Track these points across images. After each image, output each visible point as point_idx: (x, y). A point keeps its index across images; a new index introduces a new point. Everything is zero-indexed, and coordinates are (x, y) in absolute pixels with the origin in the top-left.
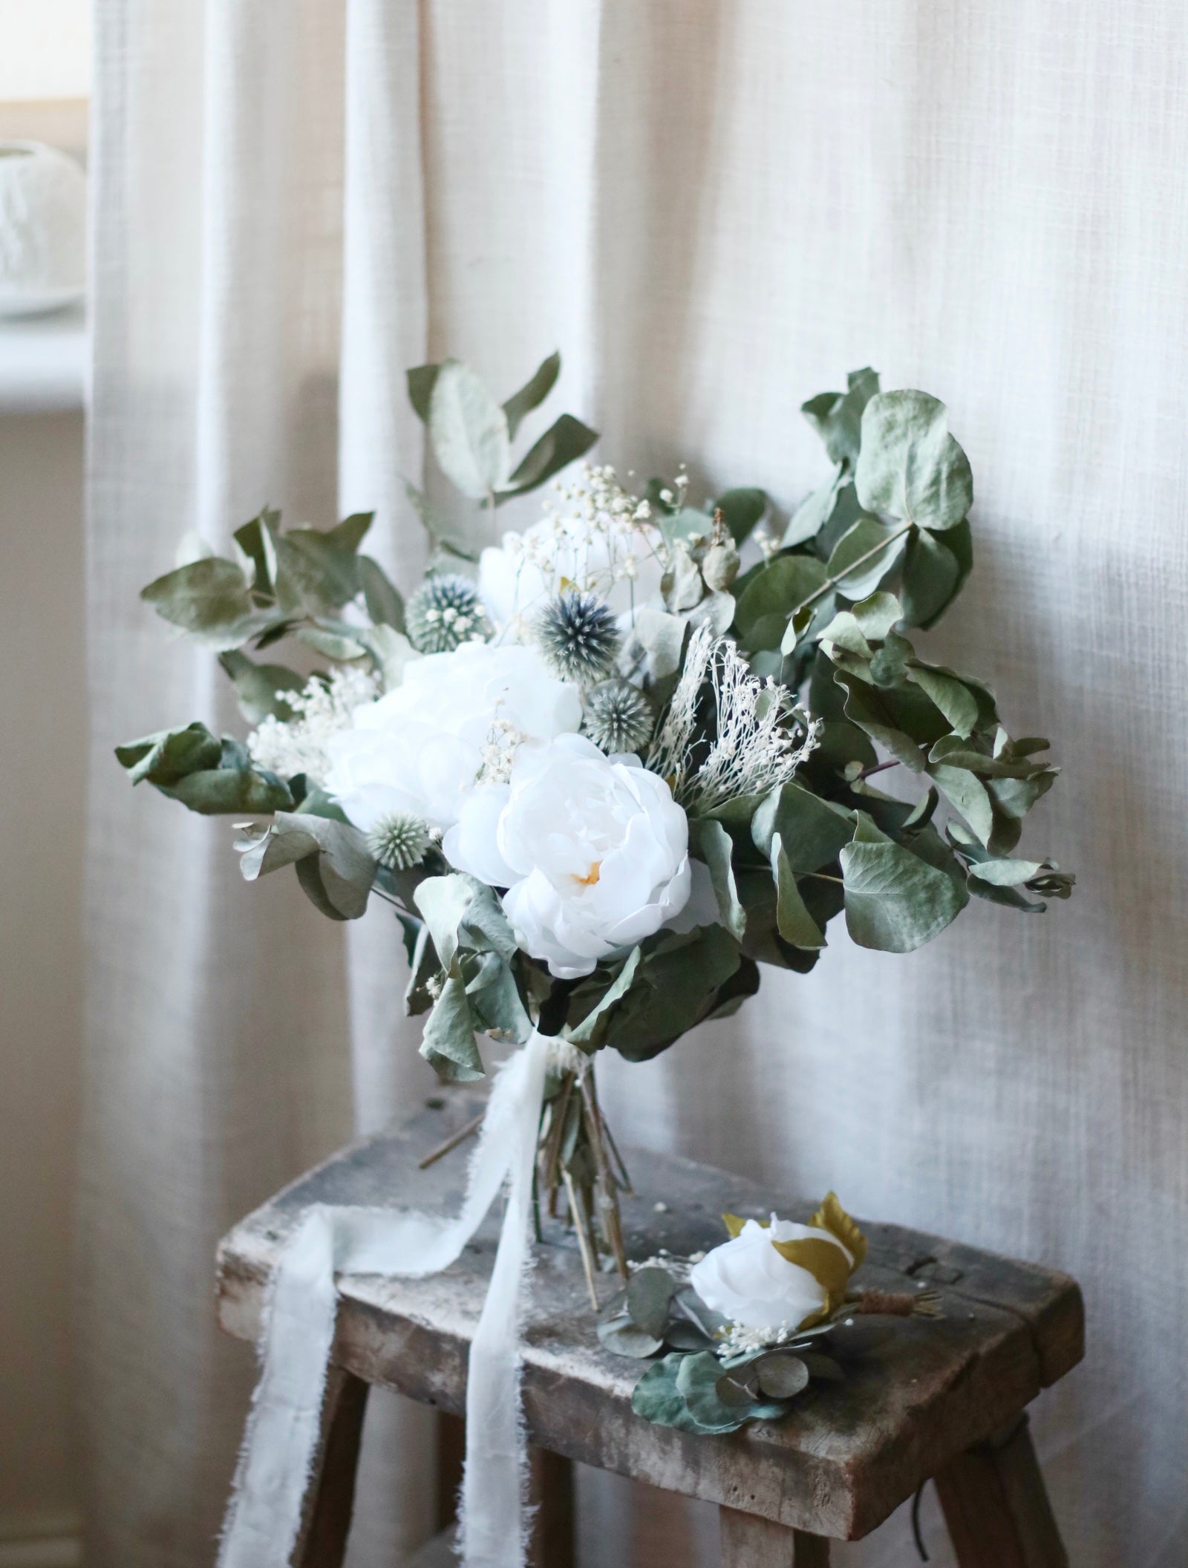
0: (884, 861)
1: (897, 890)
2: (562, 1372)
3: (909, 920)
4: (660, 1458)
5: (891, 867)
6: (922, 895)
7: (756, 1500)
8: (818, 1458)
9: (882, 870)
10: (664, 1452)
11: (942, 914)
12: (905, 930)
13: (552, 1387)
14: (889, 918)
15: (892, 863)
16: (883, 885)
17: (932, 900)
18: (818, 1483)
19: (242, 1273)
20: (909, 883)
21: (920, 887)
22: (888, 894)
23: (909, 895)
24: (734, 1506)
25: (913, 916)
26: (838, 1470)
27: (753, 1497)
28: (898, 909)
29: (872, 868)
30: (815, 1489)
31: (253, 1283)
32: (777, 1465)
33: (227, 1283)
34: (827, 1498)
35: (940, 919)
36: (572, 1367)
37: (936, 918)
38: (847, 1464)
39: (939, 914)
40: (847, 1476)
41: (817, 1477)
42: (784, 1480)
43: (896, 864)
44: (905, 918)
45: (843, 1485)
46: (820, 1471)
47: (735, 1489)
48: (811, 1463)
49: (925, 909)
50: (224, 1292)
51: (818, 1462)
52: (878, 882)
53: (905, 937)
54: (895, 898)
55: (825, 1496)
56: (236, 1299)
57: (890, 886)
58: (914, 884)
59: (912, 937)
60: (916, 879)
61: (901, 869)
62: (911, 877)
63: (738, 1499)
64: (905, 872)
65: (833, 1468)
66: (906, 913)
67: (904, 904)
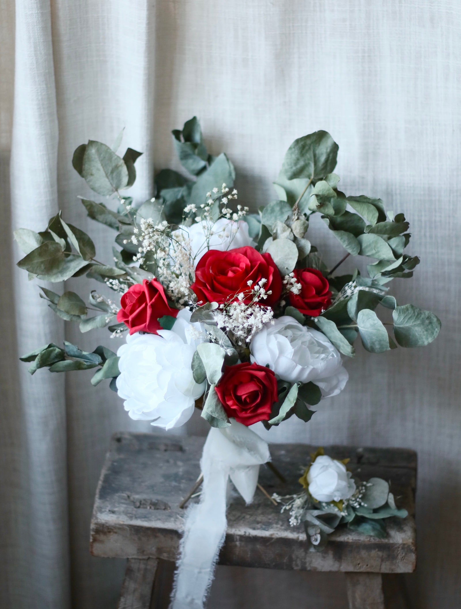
0: (410, 311)
1: (418, 322)
2: (273, 537)
3: (425, 333)
4: (322, 560)
5: (413, 313)
6: (427, 322)
7: (369, 566)
8: (399, 544)
9: (410, 315)
10: (324, 557)
11: (436, 328)
12: (424, 337)
13: (268, 544)
14: (417, 334)
15: (413, 312)
16: (412, 321)
17: (430, 323)
18: (399, 553)
19: (106, 530)
20: (421, 318)
21: (425, 319)
22: (415, 324)
23: (423, 323)
24: (358, 571)
25: (427, 330)
26: (409, 546)
27: (367, 565)
28: (420, 329)
29: (406, 316)
30: (398, 555)
31: (112, 533)
32: (379, 551)
33: (97, 536)
34: (403, 558)
35: (436, 329)
36: (277, 534)
37: (435, 330)
38: (412, 543)
39: (435, 327)
40: (413, 548)
41: (398, 551)
42: (383, 556)
43: (414, 312)
44: (423, 332)
45: (411, 551)
46: (400, 549)
47: (359, 564)
48: (396, 546)
49: (430, 327)
50: (95, 540)
51: (399, 546)
52: (410, 321)
53: (424, 340)
54: (418, 325)
55: (402, 558)
56: (102, 542)
57: (415, 321)
58: (423, 318)
59: (427, 339)
60: (423, 316)
61: (416, 314)
62: (421, 316)
63: (360, 567)
64: (418, 314)
65: (406, 546)
66: (423, 330)
67: (422, 327)
